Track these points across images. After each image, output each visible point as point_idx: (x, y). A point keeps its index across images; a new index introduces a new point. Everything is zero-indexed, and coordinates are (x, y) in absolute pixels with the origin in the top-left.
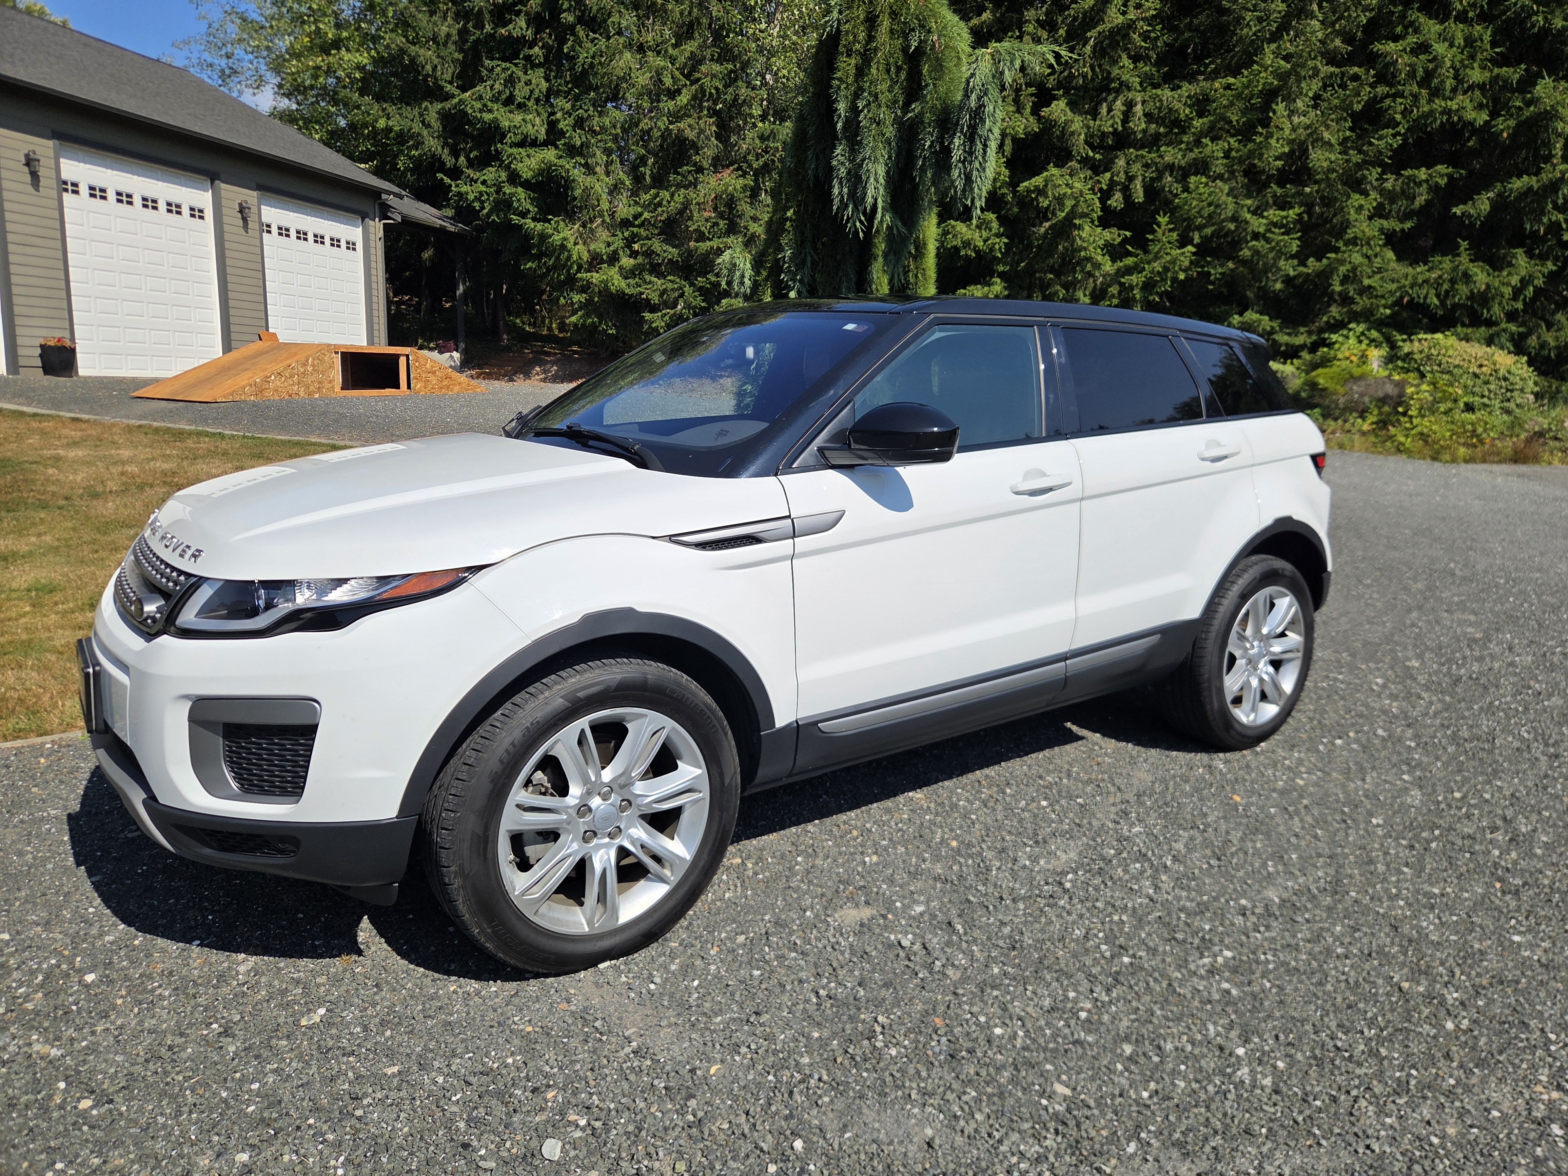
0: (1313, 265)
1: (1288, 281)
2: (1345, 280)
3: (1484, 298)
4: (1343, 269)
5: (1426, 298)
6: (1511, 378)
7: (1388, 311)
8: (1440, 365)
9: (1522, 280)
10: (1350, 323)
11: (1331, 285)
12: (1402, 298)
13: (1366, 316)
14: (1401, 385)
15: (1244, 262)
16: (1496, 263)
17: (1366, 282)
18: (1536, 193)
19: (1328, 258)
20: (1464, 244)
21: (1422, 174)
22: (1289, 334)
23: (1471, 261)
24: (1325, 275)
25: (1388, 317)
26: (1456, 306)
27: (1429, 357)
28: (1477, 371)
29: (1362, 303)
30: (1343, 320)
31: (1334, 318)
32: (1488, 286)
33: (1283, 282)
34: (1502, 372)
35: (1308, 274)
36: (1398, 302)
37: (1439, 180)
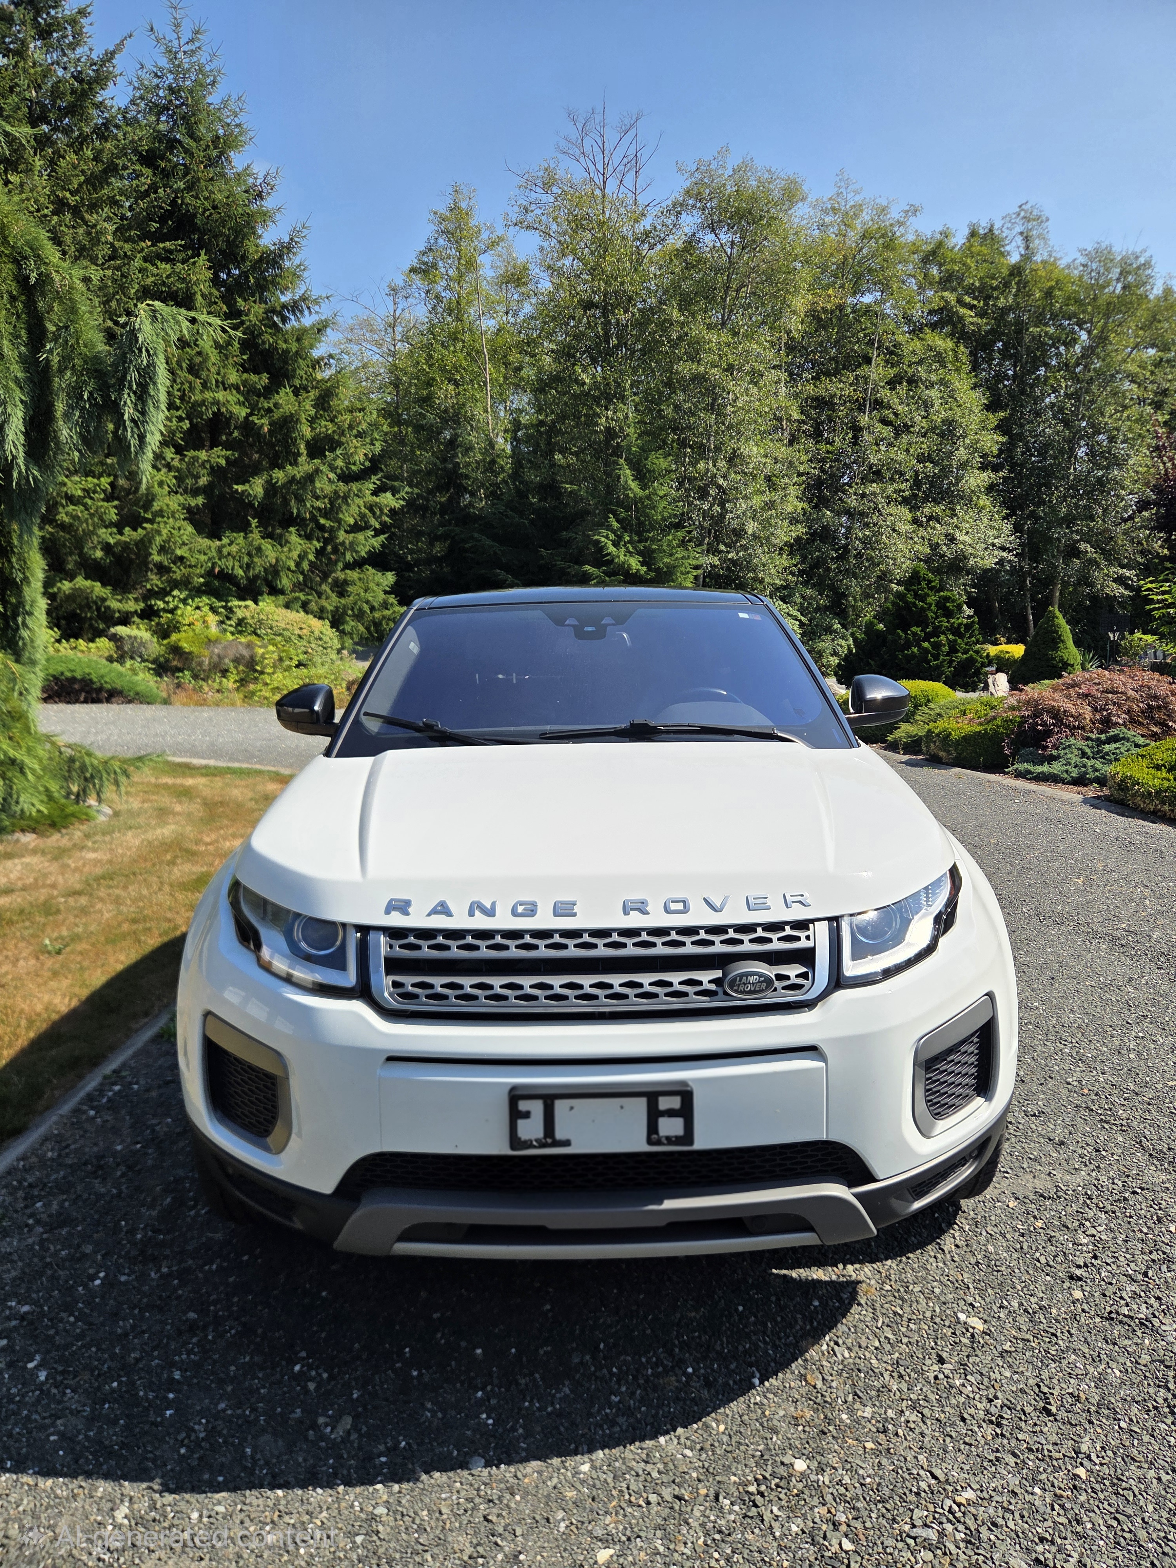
0: (130, 535)
1: (107, 548)
2: (162, 550)
3: (274, 571)
4: (158, 540)
5: (233, 569)
6: (324, 638)
7: (202, 580)
8: (271, 628)
9: (299, 556)
10: (172, 590)
11: (151, 554)
12: (213, 567)
13: (184, 583)
14: (249, 646)
15: (63, 526)
16: (280, 541)
17: (179, 552)
18: (299, 482)
19: (145, 528)
20: (254, 522)
21: (203, 455)
22: (120, 601)
23: (263, 538)
24: (143, 545)
25: (202, 585)
26: (256, 577)
27: (260, 621)
28: (300, 632)
29: (178, 573)
30: (164, 589)
31: (157, 586)
32: (277, 560)
33: (102, 549)
34: (317, 633)
35: (125, 542)
36: (210, 573)
37: (219, 460)
